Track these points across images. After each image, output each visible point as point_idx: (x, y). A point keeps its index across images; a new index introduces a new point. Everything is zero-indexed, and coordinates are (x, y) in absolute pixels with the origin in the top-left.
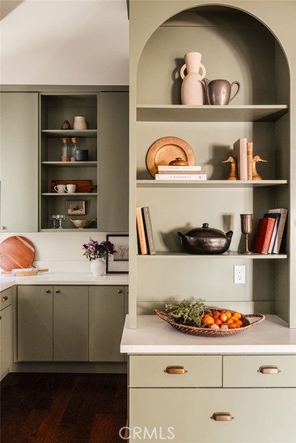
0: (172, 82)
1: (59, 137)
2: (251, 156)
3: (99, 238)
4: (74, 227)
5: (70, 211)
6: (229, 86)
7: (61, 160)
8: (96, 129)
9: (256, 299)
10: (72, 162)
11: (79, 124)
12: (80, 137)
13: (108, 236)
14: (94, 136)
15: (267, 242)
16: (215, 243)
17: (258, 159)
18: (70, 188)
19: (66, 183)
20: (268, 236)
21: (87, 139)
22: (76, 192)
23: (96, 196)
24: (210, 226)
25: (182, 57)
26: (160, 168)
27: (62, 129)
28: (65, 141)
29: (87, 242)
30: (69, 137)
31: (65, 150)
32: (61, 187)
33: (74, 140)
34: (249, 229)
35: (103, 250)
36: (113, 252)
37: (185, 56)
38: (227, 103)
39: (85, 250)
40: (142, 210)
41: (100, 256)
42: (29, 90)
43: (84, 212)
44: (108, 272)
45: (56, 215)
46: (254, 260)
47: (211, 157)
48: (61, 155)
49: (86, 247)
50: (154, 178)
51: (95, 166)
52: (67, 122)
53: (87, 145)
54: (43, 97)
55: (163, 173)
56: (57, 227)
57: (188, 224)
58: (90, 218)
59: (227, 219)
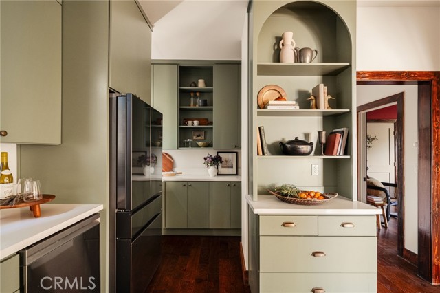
0: (273, 51)
1: (189, 92)
2: (326, 95)
3: (213, 153)
4: (198, 146)
5: (195, 138)
6: (312, 52)
7: (190, 106)
8: (212, 86)
9: (325, 185)
10: (197, 107)
11: (201, 84)
12: (202, 92)
13: (218, 153)
14: (211, 92)
15: (336, 148)
16: (304, 148)
17: (330, 97)
18: (196, 123)
19: (193, 120)
20: (336, 145)
21: (206, 94)
22: (199, 125)
23: (212, 128)
24: (300, 139)
25: (281, 36)
26: (270, 103)
27: (191, 86)
28: (192, 94)
29: (206, 156)
30: (195, 92)
31: (192, 99)
32: (190, 123)
33: (198, 94)
34: (324, 140)
35: (216, 161)
36: (222, 162)
37: (283, 35)
38: (311, 62)
39: (204, 161)
40: (260, 128)
41: (214, 164)
42: (171, 63)
43: (203, 138)
44: (218, 175)
45: (187, 139)
46: (324, 159)
47: (297, 97)
48: (190, 103)
49: (205, 159)
50: (266, 108)
51: (212, 110)
52: (194, 83)
53: (206, 97)
54: (180, 67)
55: (272, 105)
56: (188, 146)
57: (283, 139)
58: (208, 141)
59: (307, 136)
